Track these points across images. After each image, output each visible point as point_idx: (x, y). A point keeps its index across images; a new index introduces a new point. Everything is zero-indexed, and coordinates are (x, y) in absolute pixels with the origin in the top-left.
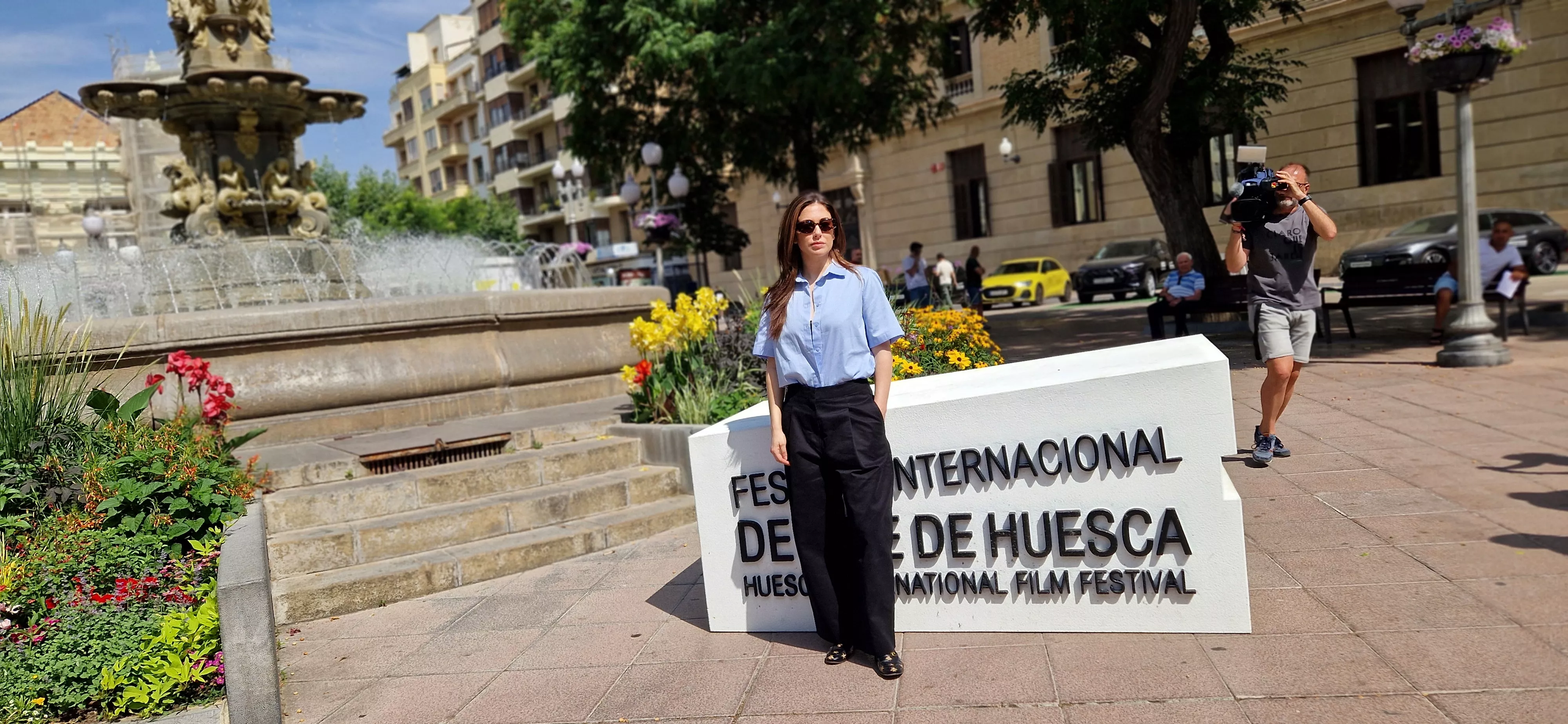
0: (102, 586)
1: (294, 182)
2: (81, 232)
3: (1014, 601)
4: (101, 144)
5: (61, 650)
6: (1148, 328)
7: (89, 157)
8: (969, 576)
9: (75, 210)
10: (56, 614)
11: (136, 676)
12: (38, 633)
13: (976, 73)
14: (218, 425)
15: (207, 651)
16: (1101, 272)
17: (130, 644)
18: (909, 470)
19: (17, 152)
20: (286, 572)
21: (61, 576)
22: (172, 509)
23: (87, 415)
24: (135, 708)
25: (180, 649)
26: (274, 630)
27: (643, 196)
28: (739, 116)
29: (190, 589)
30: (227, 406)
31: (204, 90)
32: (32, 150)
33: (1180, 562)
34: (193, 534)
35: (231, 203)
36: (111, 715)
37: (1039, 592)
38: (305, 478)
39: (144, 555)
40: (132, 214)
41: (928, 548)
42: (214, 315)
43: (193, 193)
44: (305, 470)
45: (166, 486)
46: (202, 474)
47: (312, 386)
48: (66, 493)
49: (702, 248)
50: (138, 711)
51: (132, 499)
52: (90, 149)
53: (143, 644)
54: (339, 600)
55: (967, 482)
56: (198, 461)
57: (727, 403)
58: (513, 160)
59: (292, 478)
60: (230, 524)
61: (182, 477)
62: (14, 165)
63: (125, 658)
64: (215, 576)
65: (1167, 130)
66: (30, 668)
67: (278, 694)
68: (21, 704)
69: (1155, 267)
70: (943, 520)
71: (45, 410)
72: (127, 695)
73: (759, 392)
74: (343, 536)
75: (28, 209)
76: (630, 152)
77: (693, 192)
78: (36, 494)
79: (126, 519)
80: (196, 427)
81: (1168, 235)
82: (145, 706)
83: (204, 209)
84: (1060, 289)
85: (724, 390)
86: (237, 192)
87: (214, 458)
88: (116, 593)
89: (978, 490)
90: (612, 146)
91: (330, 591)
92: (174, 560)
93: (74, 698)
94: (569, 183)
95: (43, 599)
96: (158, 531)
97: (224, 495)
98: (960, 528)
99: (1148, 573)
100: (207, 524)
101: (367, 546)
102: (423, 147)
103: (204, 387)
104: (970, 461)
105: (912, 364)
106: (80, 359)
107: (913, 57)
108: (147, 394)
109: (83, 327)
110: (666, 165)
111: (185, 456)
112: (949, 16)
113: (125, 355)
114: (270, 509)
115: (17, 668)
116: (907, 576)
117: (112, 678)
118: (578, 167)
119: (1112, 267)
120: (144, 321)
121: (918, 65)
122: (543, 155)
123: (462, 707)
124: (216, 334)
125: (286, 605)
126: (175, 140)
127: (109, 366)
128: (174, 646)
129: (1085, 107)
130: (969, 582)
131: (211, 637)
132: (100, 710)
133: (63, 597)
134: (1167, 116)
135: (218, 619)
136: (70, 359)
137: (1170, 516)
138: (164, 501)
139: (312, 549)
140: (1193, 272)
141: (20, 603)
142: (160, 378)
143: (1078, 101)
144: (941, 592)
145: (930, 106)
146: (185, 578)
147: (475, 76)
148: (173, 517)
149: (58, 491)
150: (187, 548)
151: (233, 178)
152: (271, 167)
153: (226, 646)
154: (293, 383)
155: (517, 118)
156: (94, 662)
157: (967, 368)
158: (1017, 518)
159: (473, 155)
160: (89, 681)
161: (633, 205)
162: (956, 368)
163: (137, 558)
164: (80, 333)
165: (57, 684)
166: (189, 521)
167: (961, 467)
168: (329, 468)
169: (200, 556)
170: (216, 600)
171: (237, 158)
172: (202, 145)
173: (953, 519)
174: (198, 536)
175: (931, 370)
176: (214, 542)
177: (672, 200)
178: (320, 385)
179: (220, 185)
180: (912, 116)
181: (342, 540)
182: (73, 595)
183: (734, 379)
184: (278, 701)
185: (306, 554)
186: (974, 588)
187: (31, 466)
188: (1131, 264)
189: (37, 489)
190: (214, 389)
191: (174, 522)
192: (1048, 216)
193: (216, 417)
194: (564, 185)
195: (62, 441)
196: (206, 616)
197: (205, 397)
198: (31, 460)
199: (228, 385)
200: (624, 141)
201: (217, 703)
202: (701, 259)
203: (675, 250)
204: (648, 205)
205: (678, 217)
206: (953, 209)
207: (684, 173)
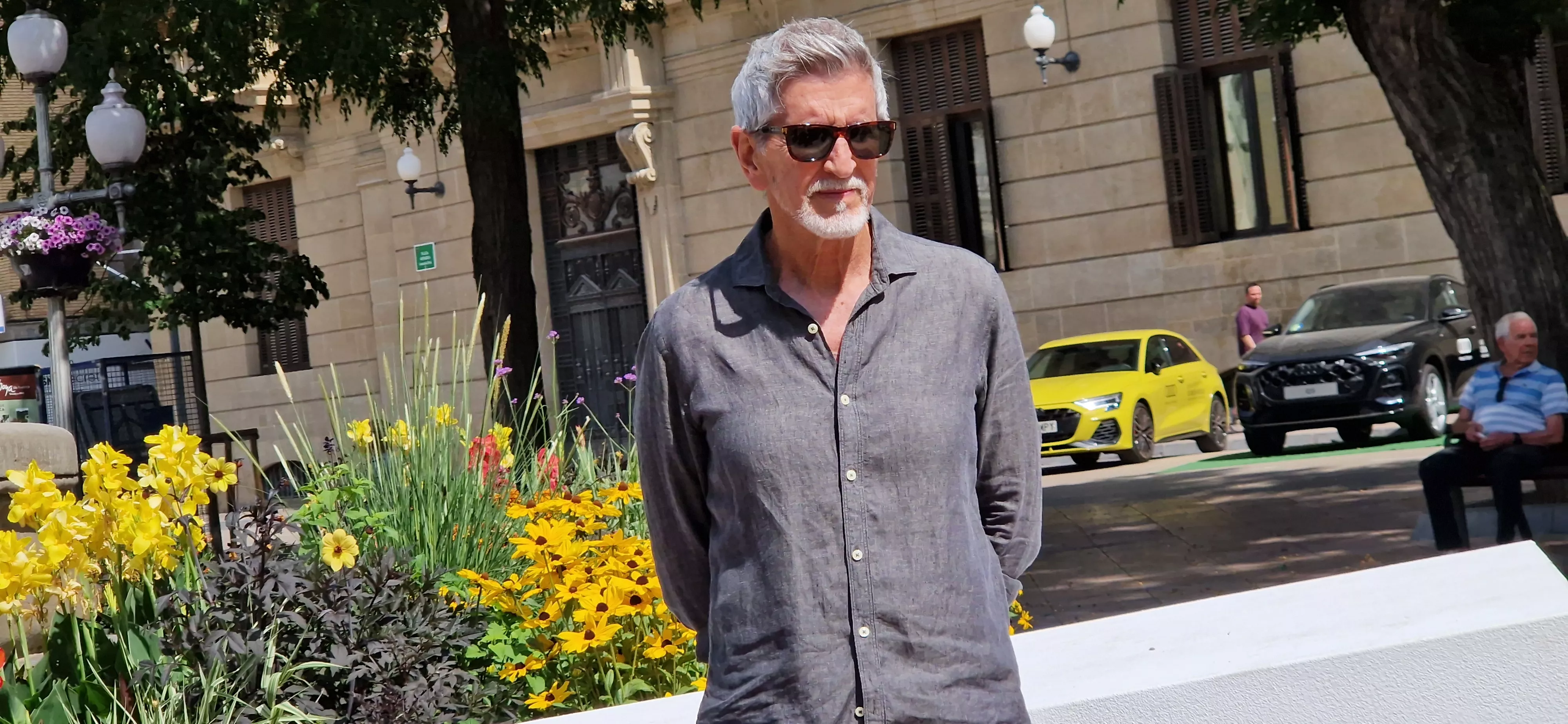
16: (1303, 367)
69: (1442, 353)
81: (1468, 266)
119: (1331, 354)
177: (97, 175)
188: (1379, 347)
192: (1161, 214)
202: (186, 345)
203: (106, 314)
204: (28, 189)
205: (113, 221)
206: (904, 193)
207: (132, 97)
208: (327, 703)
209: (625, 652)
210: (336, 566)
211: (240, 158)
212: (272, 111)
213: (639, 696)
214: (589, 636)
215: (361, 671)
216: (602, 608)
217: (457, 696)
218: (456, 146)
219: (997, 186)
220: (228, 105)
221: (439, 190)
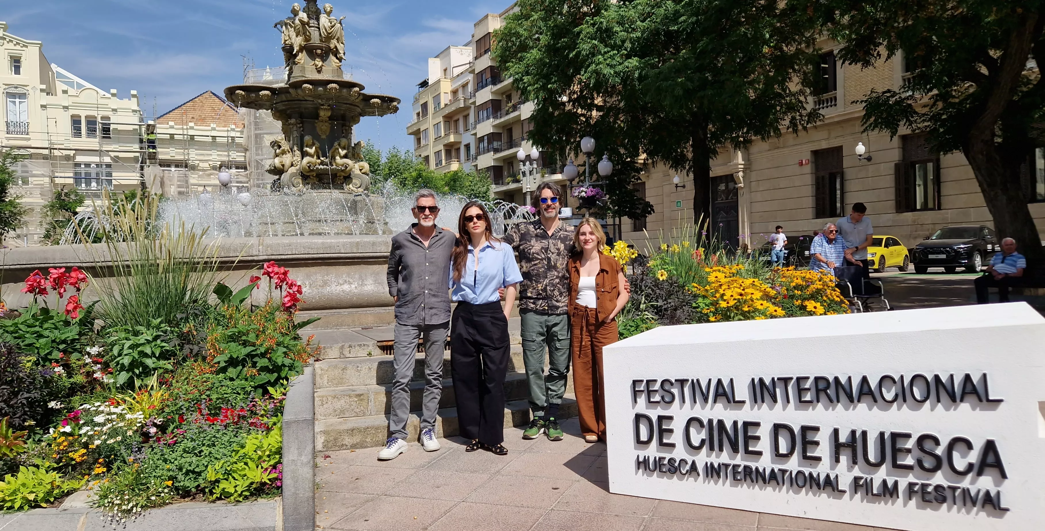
0: (213, 412)
1: (350, 155)
2: (217, 182)
3: (851, 498)
4: (233, 127)
5: (184, 451)
6: (975, 296)
7: (225, 134)
8: (815, 475)
9: (214, 168)
10: (185, 428)
11: (228, 474)
12: (172, 438)
13: (839, 92)
14: (291, 312)
15: (272, 462)
16: (936, 249)
17: (226, 452)
18: (771, 388)
19: (183, 129)
20: (325, 415)
21: (190, 402)
22: (259, 365)
23: (213, 299)
24: (225, 495)
25: (256, 459)
26: (315, 454)
27: (579, 175)
28: (653, 120)
29: (265, 419)
30: (297, 300)
31: (299, 91)
32: (192, 128)
33: (997, 484)
34: (269, 383)
35: (309, 167)
36: (211, 498)
37: (873, 495)
38: (341, 353)
39: (239, 394)
40: (248, 172)
41: (783, 450)
42: (294, 240)
43: (287, 159)
44: (342, 348)
45: (256, 350)
46: (278, 344)
47: (350, 291)
48: (196, 348)
49: (619, 214)
50: (228, 498)
51: (235, 356)
52: (226, 129)
53: (234, 453)
54: (357, 439)
55: (818, 401)
56: (277, 335)
57: (631, 326)
58: (491, 146)
59: (333, 353)
60: (293, 379)
61: (267, 344)
62: (181, 137)
63: (222, 461)
64: (282, 413)
65: (1000, 140)
66: (165, 461)
67: (314, 498)
68: (158, 484)
69: (982, 249)
70: (797, 430)
71: (188, 293)
72: (222, 486)
73: (655, 320)
74: (362, 394)
75: (186, 167)
76: (572, 143)
77: (615, 173)
78: (178, 348)
79: (231, 370)
80: (277, 313)
81: (995, 223)
82: (232, 495)
83: (293, 170)
84: (900, 261)
85: (630, 317)
86: (314, 160)
87: (287, 334)
88: (221, 417)
89: (827, 409)
90: (561, 138)
91: (352, 431)
92: (257, 400)
93: (190, 484)
94: (528, 163)
95: (177, 416)
96: (249, 379)
97: (291, 359)
98: (810, 436)
99: (968, 490)
100: (279, 378)
101: (377, 403)
102: (432, 135)
103: (284, 286)
104: (822, 385)
105: (776, 308)
106: (212, 263)
107: (790, 79)
108: (250, 289)
109: (215, 243)
110: (597, 153)
111: (269, 331)
112: (820, 49)
113: (239, 262)
114: (318, 371)
115: (158, 460)
116: (764, 469)
117: (214, 473)
118: (535, 152)
119: (945, 246)
120: (253, 241)
121: (794, 85)
122: (511, 144)
123: (433, 522)
124: (294, 252)
125: (323, 438)
126: (279, 124)
127: (228, 269)
128: (253, 456)
129: (930, 120)
130: (815, 480)
131: (276, 453)
132: (204, 493)
133: (189, 416)
134: (1000, 130)
135: (281, 442)
136: (206, 263)
137: (990, 446)
138: (254, 360)
139: (342, 401)
140: (1015, 253)
141: (164, 418)
142: (258, 278)
143: (924, 115)
144: (791, 485)
145: (801, 115)
146: (263, 412)
147: (470, 88)
148: (258, 371)
149: (191, 346)
150: (266, 392)
151: (312, 151)
152: (336, 144)
153: (285, 460)
154: (339, 288)
155: (495, 117)
156: (204, 462)
157: (821, 314)
158: (858, 434)
159: (464, 142)
160: (199, 474)
161: (571, 180)
162: (811, 314)
163: (235, 396)
164: (213, 246)
165: (180, 473)
166: (268, 375)
167: (813, 390)
168: (357, 348)
169: (274, 398)
170: (281, 429)
171: (316, 137)
172: (295, 128)
173: (805, 429)
174: (273, 385)
175: (790, 314)
176: (282, 390)
177: (599, 177)
178: (356, 291)
179: (304, 154)
180: (787, 122)
181: (362, 397)
182: (196, 415)
183: (638, 309)
184: (314, 502)
185: (339, 404)
186: (818, 485)
187: (176, 329)
188: (961, 245)
189: (179, 345)
190: (290, 288)
191: (259, 374)
192: (893, 203)
193: (290, 307)
194: (524, 165)
195: (196, 314)
196: (273, 439)
197: (284, 293)
198: (177, 325)
199: (299, 286)
200: (569, 135)
201: (276, 498)
202: (617, 222)
203: (598, 214)
204: (582, 181)
205: (603, 190)
206: (814, 194)
207: (610, 159)
208: (656, 313)
209: (737, 308)
210: (661, 279)
211: (635, 176)
212: (644, 164)
213: (740, 320)
214: (728, 303)
215: (666, 306)
216: (732, 296)
217: (689, 315)
218: (691, 175)
219: (842, 193)
220: (633, 162)
221: (684, 187)
